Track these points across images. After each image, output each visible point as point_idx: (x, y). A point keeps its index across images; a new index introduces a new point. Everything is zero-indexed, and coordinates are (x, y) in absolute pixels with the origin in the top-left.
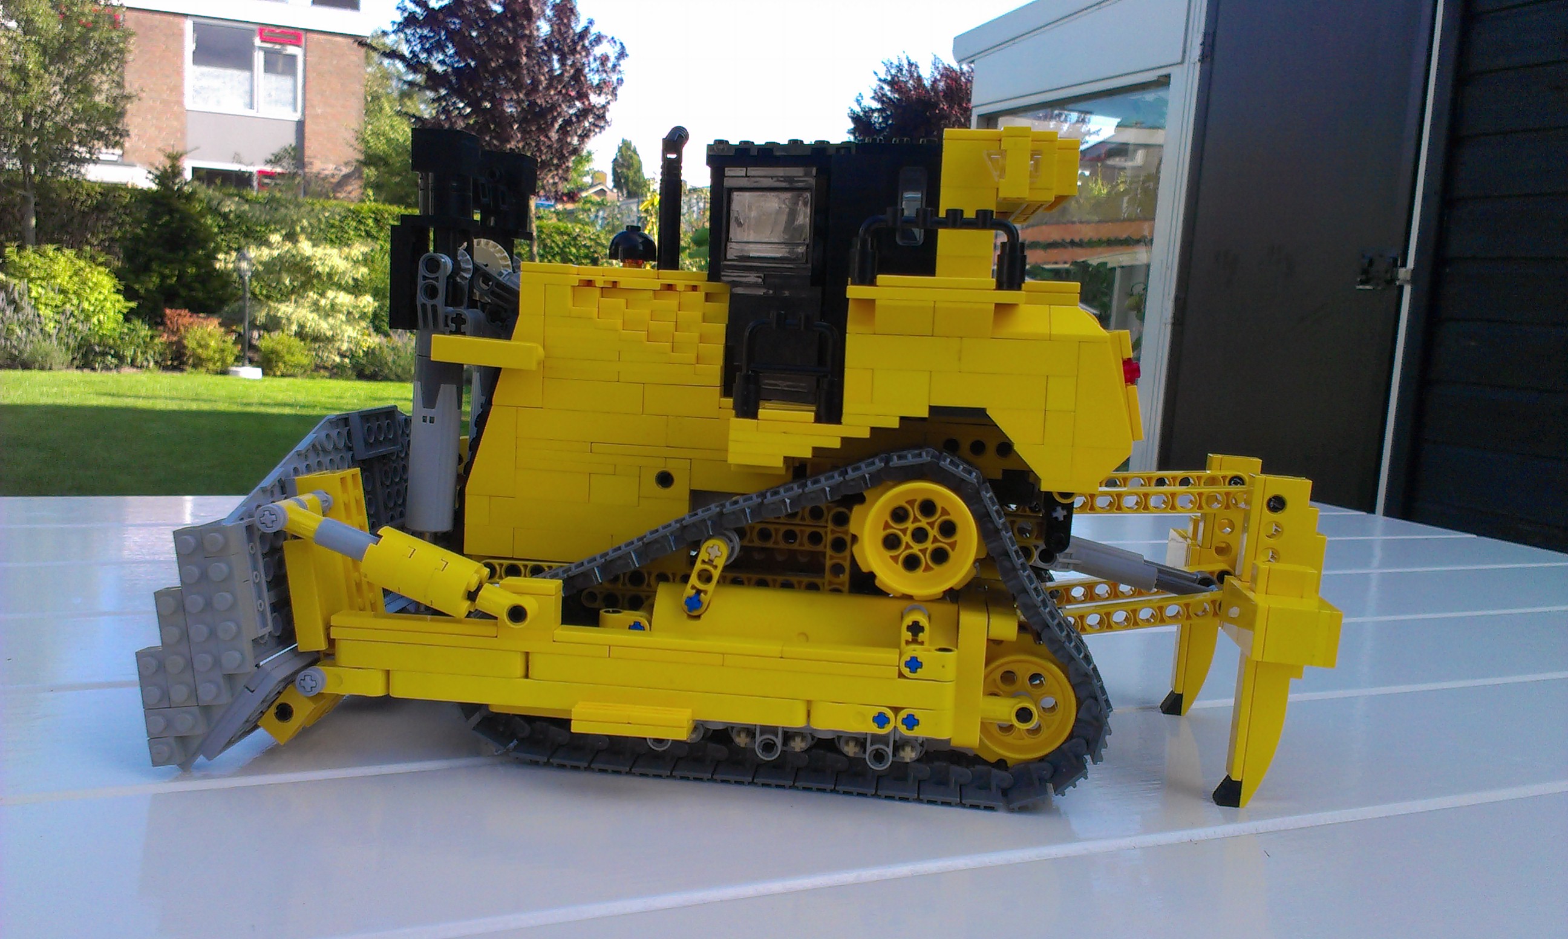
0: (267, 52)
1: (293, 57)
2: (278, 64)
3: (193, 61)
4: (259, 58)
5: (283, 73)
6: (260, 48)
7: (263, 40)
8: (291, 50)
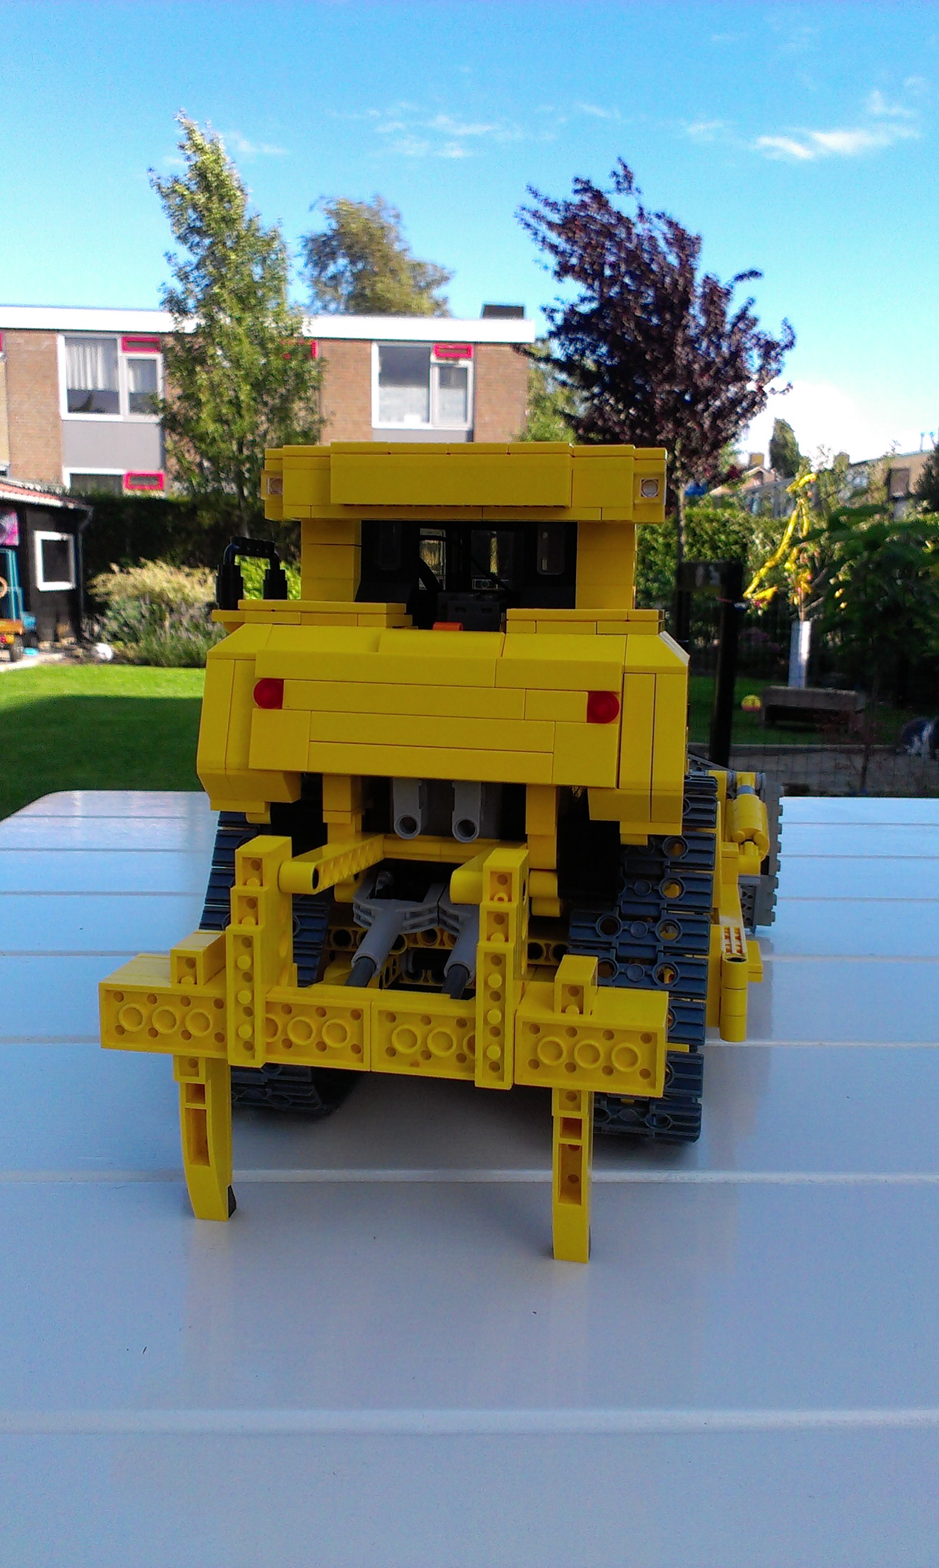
0: (442, 368)
1: (465, 370)
2: (451, 378)
3: (380, 383)
4: (435, 374)
5: (457, 386)
6: (436, 364)
7: (439, 356)
8: (463, 363)
